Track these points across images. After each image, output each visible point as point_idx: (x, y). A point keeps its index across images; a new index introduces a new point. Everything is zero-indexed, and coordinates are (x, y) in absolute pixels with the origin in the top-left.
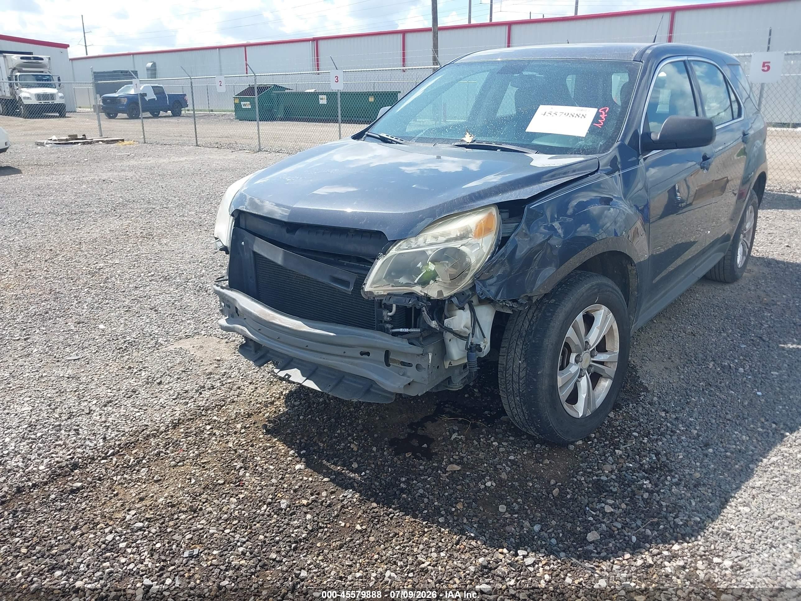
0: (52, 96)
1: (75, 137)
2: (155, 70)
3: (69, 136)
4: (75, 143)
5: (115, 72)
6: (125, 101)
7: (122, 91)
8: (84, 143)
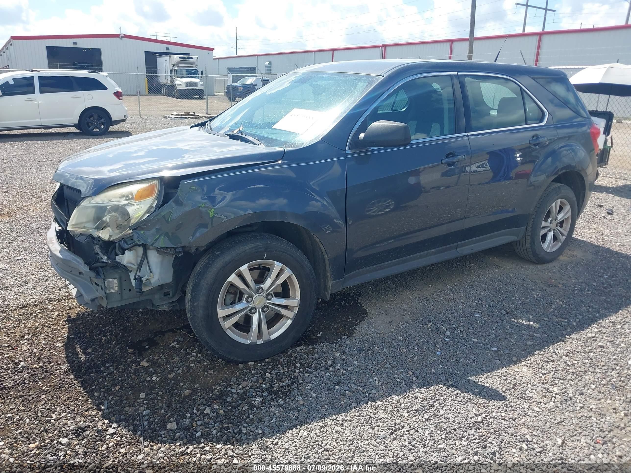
0: (196, 84)
1: (187, 113)
2: (271, 67)
3: (185, 112)
4: (186, 118)
5: (241, 68)
6: (241, 89)
7: (240, 82)
8: (193, 118)
